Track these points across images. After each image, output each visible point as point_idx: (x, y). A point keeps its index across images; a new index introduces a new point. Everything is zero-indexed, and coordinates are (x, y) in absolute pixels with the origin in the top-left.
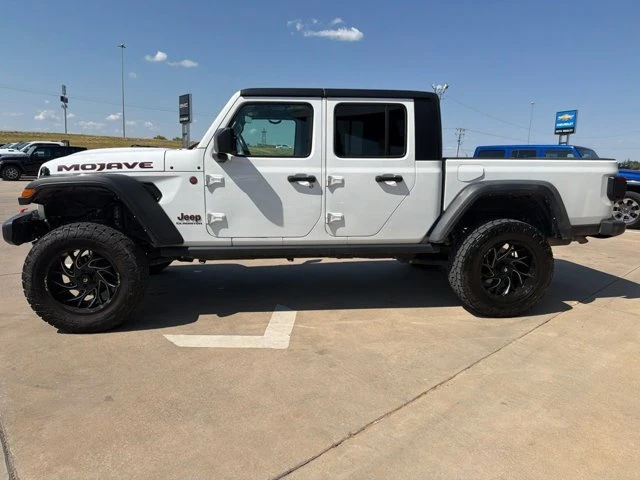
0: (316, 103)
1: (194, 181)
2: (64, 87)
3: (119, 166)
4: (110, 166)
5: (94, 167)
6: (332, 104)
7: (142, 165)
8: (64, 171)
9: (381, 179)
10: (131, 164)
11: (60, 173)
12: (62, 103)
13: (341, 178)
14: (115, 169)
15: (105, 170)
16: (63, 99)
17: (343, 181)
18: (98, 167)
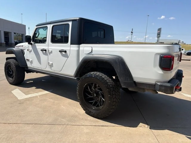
0: (48, 26)
2: (132, 29)
4: (19, 46)
6: (52, 25)
7: (22, 46)
9: (61, 51)
12: (131, 33)
13: (51, 50)
16: (132, 32)
17: (52, 51)
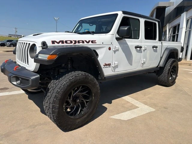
1: (110, 49)
3: (83, 42)
4: (79, 42)
5: (71, 42)
6: (144, 20)
7: (92, 42)
8: (56, 44)
10: (88, 41)
11: (53, 45)
14: (81, 44)
15: (77, 44)
18: (74, 42)
